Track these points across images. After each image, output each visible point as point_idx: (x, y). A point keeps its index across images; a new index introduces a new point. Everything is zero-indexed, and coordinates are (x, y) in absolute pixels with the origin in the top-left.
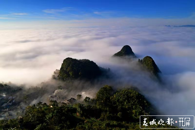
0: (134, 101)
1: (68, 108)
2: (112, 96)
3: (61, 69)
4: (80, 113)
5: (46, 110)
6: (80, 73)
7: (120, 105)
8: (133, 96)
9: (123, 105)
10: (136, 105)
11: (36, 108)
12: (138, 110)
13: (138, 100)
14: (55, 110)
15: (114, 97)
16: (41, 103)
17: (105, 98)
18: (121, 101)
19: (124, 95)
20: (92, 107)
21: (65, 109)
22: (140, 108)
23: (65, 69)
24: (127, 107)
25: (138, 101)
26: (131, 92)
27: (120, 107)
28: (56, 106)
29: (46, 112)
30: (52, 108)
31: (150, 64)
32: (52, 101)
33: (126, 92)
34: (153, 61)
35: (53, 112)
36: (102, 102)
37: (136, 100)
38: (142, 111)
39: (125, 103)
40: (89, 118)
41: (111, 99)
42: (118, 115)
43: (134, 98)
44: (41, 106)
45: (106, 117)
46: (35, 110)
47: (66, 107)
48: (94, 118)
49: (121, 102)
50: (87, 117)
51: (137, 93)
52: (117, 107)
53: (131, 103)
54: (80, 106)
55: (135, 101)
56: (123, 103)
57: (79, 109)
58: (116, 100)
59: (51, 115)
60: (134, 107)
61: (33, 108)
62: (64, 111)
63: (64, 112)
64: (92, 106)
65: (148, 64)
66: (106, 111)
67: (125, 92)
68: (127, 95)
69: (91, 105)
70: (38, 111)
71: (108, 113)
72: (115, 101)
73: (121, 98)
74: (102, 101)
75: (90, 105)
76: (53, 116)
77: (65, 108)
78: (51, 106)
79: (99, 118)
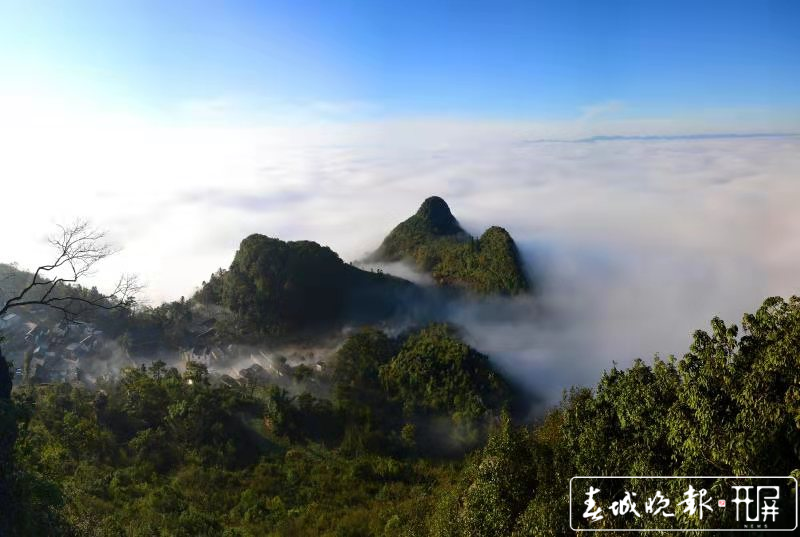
0: (455, 380)
1: (238, 395)
2: (387, 366)
3: (232, 267)
4: (275, 422)
5: (170, 386)
6: (286, 286)
7: (411, 398)
8: (452, 362)
9: (420, 397)
10: (464, 391)
11: (146, 376)
12: (471, 410)
13: (469, 375)
14: (196, 393)
15: (393, 366)
16: (164, 364)
17: (360, 374)
18: (413, 381)
19: (423, 360)
20: (315, 403)
21: (229, 397)
22: (474, 401)
23: (243, 269)
24: (434, 401)
25: (468, 378)
26: (447, 348)
27: (412, 403)
28: (202, 382)
29: (170, 393)
30: (189, 386)
31: (501, 251)
32: (194, 365)
33: (429, 348)
34: (510, 241)
35: (190, 401)
36: (349, 388)
37: (464, 372)
38: (482, 411)
39: (429, 389)
40: (305, 444)
41: (383, 374)
42: (404, 436)
43: (456, 367)
44: (163, 375)
45: (360, 440)
46: (142, 381)
47: (233, 394)
48: (318, 445)
49: (416, 387)
50: (297, 438)
51: (464, 349)
52: (400, 404)
53: (446, 388)
54: (278, 394)
55: (460, 380)
56: (421, 390)
57: (272, 407)
58: (398, 380)
59: (181, 407)
60: (456, 400)
61: (138, 375)
62: (224, 405)
63: (225, 408)
64: (315, 399)
65: (497, 250)
66: (361, 421)
67: (426, 350)
68: (434, 358)
69: (313, 395)
70: (150, 386)
71: (368, 426)
72: (395, 383)
73: (413, 370)
74: (352, 382)
75: (309, 396)
76: (186, 412)
77: (228, 395)
78: (190, 382)
79: (338, 445)
